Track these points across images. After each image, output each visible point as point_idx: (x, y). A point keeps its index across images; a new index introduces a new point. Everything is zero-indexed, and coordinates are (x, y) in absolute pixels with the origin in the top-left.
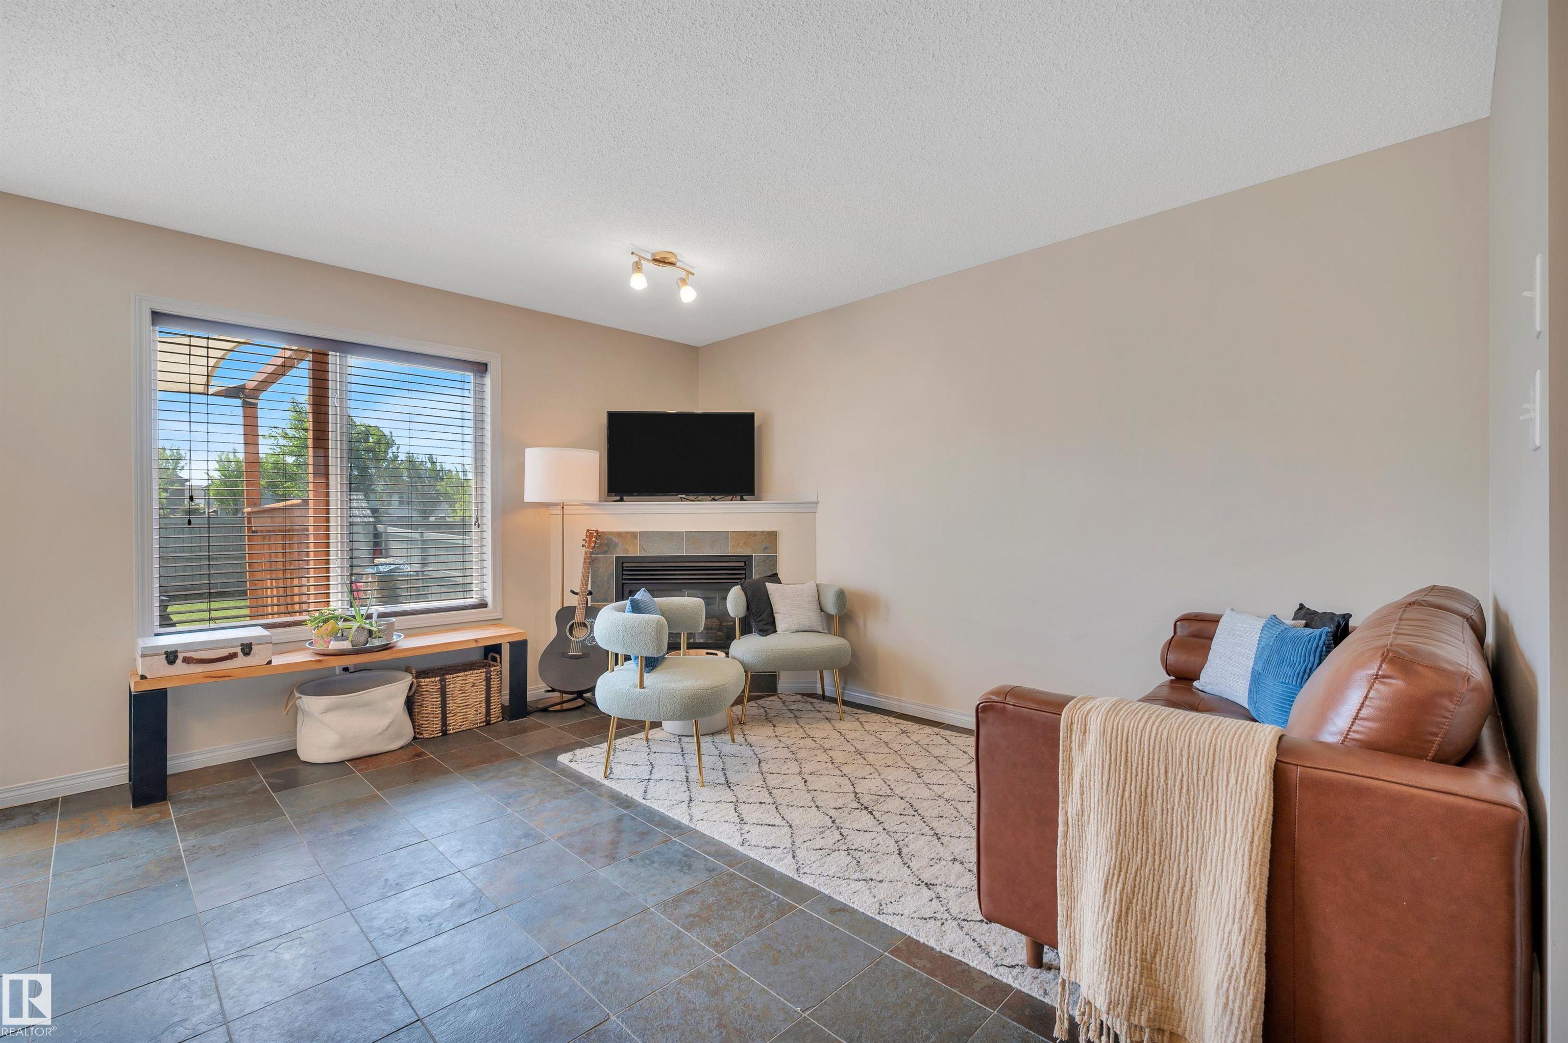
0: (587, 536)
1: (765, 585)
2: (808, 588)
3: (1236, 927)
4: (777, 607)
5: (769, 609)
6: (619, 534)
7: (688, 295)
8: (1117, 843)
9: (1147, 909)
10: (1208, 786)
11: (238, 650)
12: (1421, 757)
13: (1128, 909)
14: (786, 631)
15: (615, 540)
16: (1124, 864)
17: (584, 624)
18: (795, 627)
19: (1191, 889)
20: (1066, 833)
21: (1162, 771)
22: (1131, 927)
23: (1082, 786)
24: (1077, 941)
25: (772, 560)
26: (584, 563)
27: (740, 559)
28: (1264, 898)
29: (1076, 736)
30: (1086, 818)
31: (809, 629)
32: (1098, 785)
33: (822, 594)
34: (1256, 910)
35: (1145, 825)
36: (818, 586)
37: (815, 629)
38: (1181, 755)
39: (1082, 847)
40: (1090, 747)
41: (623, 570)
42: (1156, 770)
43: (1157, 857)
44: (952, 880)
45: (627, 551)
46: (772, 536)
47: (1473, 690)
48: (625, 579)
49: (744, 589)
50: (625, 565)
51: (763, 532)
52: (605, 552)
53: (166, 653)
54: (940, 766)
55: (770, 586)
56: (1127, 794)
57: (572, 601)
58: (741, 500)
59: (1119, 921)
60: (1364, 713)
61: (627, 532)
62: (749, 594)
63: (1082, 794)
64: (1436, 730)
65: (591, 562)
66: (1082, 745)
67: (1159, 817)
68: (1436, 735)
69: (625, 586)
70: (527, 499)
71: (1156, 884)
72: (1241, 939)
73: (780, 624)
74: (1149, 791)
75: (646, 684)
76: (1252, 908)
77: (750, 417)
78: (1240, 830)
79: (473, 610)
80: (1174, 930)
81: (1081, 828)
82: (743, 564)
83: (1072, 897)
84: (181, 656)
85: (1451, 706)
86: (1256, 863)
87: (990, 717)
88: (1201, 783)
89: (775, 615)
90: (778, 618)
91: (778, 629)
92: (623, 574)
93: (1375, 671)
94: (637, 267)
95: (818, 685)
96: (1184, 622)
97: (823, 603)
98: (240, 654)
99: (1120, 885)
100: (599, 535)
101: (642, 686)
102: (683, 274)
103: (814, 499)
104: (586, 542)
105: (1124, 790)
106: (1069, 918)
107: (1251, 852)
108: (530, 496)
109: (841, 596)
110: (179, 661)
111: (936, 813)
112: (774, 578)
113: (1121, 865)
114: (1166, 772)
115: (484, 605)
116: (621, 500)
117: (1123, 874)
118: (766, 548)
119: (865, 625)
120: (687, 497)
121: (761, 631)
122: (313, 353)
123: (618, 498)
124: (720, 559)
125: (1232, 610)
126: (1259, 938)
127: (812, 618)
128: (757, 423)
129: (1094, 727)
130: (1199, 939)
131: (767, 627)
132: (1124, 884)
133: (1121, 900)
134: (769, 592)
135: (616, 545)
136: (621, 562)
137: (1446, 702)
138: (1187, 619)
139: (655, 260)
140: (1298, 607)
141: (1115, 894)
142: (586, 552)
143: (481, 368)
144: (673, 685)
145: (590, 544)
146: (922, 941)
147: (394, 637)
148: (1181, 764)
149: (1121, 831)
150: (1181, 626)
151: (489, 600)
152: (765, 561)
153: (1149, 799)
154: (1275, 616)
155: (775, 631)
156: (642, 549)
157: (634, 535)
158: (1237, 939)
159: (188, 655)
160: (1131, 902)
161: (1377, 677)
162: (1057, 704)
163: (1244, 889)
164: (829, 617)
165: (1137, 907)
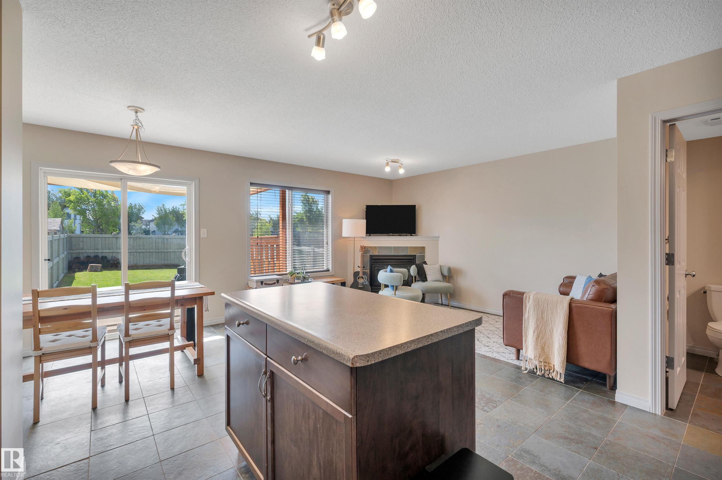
0: (361, 248)
1: (423, 265)
2: (437, 266)
3: (561, 336)
4: (427, 273)
5: (425, 274)
6: (371, 247)
7: (402, 171)
8: (536, 322)
9: (543, 336)
10: (556, 309)
11: (276, 281)
12: (602, 302)
13: (539, 337)
14: (431, 281)
15: (369, 249)
16: (538, 327)
17: (363, 277)
18: (434, 280)
19: (552, 331)
20: (525, 323)
21: (546, 306)
22: (539, 340)
23: (528, 311)
24: (527, 347)
25: (424, 257)
26: (361, 257)
27: (412, 256)
28: (567, 331)
29: (527, 300)
30: (529, 318)
31: (438, 280)
32: (532, 310)
33: (442, 268)
34: (565, 332)
35: (542, 318)
36: (440, 265)
37: (440, 280)
38: (550, 302)
39: (528, 325)
40: (530, 302)
41: (372, 259)
42: (545, 306)
43: (545, 325)
44: (494, 345)
45: (373, 253)
46: (423, 248)
47: (611, 288)
48: (372, 263)
49: (416, 266)
50: (373, 258)
51: (420, 247)
52: (366, 253)
53: (261, 282)
54: (486, 323)
55: (425, 266)
56: (539, 312)
57: (359, 270)
58: (410, 236)
59: (537, 339)
60: (590, 293)
61: (373, 247)
62: (418, 268)
63: (529, 313)
64: (604, 296)
65: (363, 256)
66: (529, 302)
67: (546, 316)
68: (604, 297)
69: (372, 265)
70: (343, 236)
71: (545, 331)
72: (562, 339)
73: (429, 278)
74: (543, 311)
75: (396, 294)
76: (564, 332)
77: (414, 206)
78: (562, 317)
79: (326, 272)
80: (549, 340)
81: (528, 320)
82: (413, 258)
83: (526, 337)
84: (264, 283)
85: (607, 291)
86: (565, 323)
87: (506, 297)
88: (554, 308)
89: (427, 275)
90: (428, 276)
91: (428, 280)
92: (372, 261)
93: (592, 284)
94: (387, 164)
95: (439, 300)
96: (566, 278)
97: (442, 272)
98: (276, 283)
99: (537, 332)
100: (365, 247)
101: (395, 295)
102: (400, 165)
103: (438, 236)
104: (361, 250)
105: (538, 311)
106: (525, 342)
107: (564, 321)
108: (344, 235)
109: (449, 269)
110: (263, 284)
111: (487, 333)
112: (425, 263)
113: (537, 327)
114: (547, 306)
115: (328, 270)
116: (370, 236)
117: (538, 329)
118: (421, 252)
119: (457, 279)
120: (393, 234)
121: (422, 280)
122: (282, 191)
123: (369, 235)
124: (404, 256)
125: (580, 274)
126: (565, 338)
127: (440, 277)
128: (416, 208)
129: (531, 297)
130: (554, 342)
131: (424, 279)
132: (538, 331)
133: (537, 335)
134: (424, 268)
135: (369, 251)
136: (371, 256)
137: (605, 290)
138: (567, 277)
139: (392, 162)
140: (600, 273)
141: (536, 334)
142: (361, 253)
143: (328, 192)
144: (404, 295)
145: (362, 251)
146: (487, 355)
147: (310, 280)
148: (550, 304)
149: (537, 320)
150: (566, 280)
151: (330, 269)
152: (420, 257)
153: (544, 312)
154: (590, 276)
155: (427, 281)
156: (379, 252)
157: (376, 248)
158: (561, 339)
159: (265, 282)
160: (539, 335)
161: (593, 286)
162: (522, 294)
163: (562, 329)
164: (444, 276)
165: (541, 336)
